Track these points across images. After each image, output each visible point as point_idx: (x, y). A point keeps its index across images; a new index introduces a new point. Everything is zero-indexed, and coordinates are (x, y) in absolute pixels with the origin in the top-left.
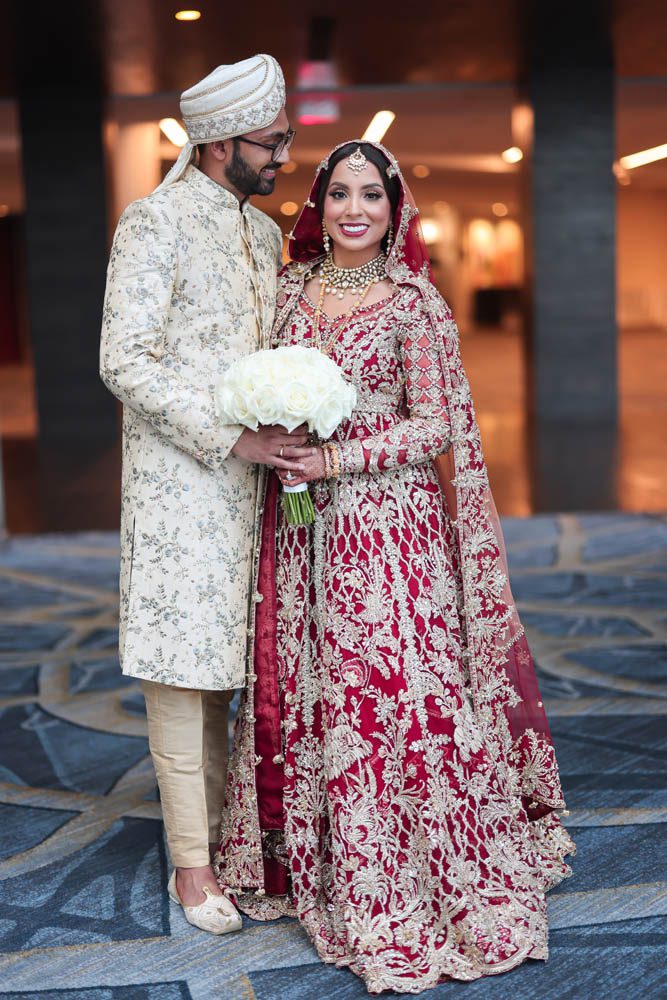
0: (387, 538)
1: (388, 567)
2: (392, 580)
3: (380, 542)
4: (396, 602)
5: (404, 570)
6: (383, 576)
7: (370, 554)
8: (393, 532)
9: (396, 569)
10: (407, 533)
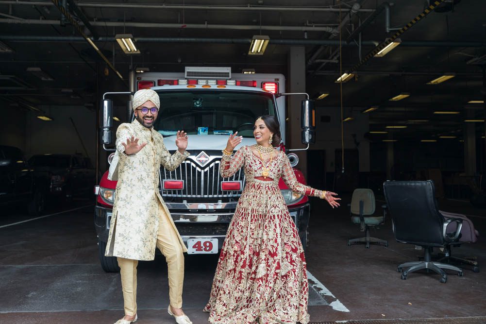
0: (276, 217)
1: (276, 224)
2: (276, 228)
3: (274, 218)
4: (277, 233)
5: (280, 226)
6: (274, 227)
7: (271, 221)
8: (278, 216)
9: (278, 225)
10: (281, 216)
